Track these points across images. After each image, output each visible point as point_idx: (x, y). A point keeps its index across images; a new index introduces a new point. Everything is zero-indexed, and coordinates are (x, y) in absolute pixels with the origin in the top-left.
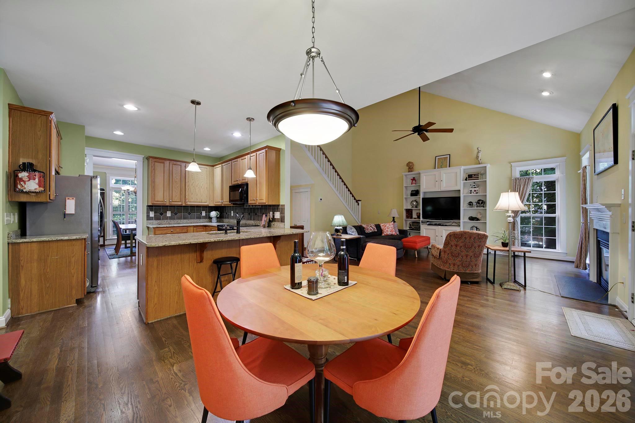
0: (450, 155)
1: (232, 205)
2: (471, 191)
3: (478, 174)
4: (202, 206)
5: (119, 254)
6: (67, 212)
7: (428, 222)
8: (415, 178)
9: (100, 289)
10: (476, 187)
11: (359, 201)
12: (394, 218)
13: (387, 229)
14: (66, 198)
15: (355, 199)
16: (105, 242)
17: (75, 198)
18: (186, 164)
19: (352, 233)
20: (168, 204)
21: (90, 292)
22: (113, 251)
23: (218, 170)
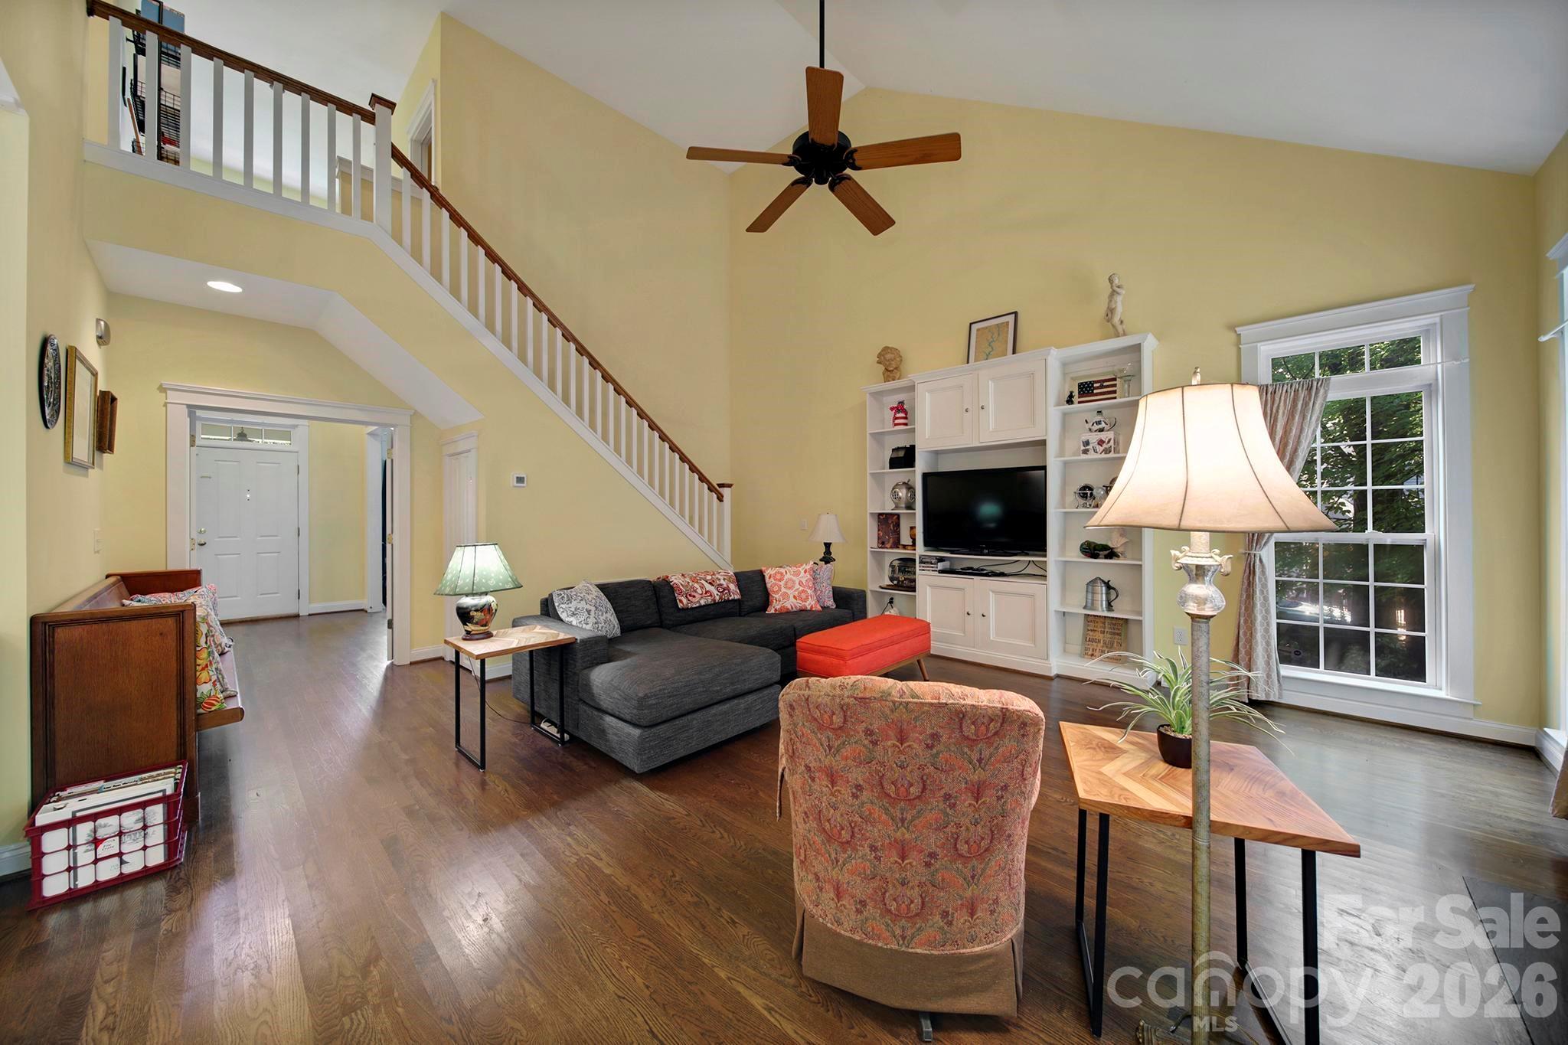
0: (1016, 313)
2: (1087, 443)
3: (1115, 379)
7: (941, 560)
8: (905, 402)
10: (1107, 427)
11: (724, 485)
12: (828, 546)
13: (783, 590)
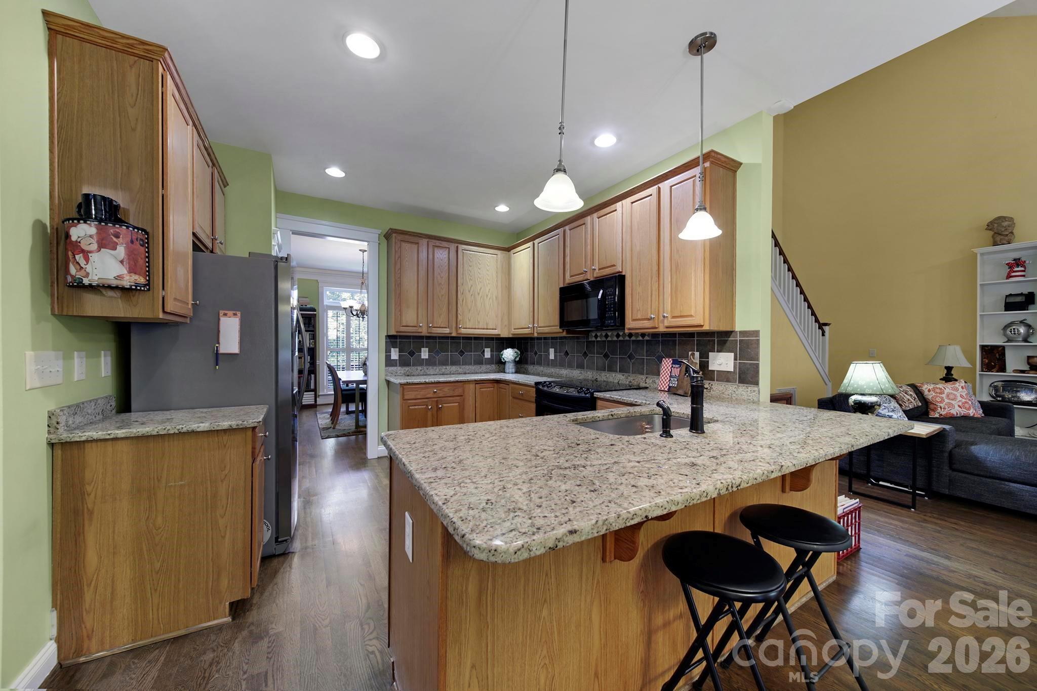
1: (564, 334)
4: (484, 336)
5: (337, 427)
6: (222, 350)
9: (297, 545)
11: (826, 324)
12: (949, 369)
13: (947, 401)
14: (221, 312)
15: (817, 320)
16: (318, 399)
17: (239, 314)
18: (457, 247)
19: (890, 414)
20: (424, 332)
21: (273, 556)
22: (328, 418)
23: (523, 257)
